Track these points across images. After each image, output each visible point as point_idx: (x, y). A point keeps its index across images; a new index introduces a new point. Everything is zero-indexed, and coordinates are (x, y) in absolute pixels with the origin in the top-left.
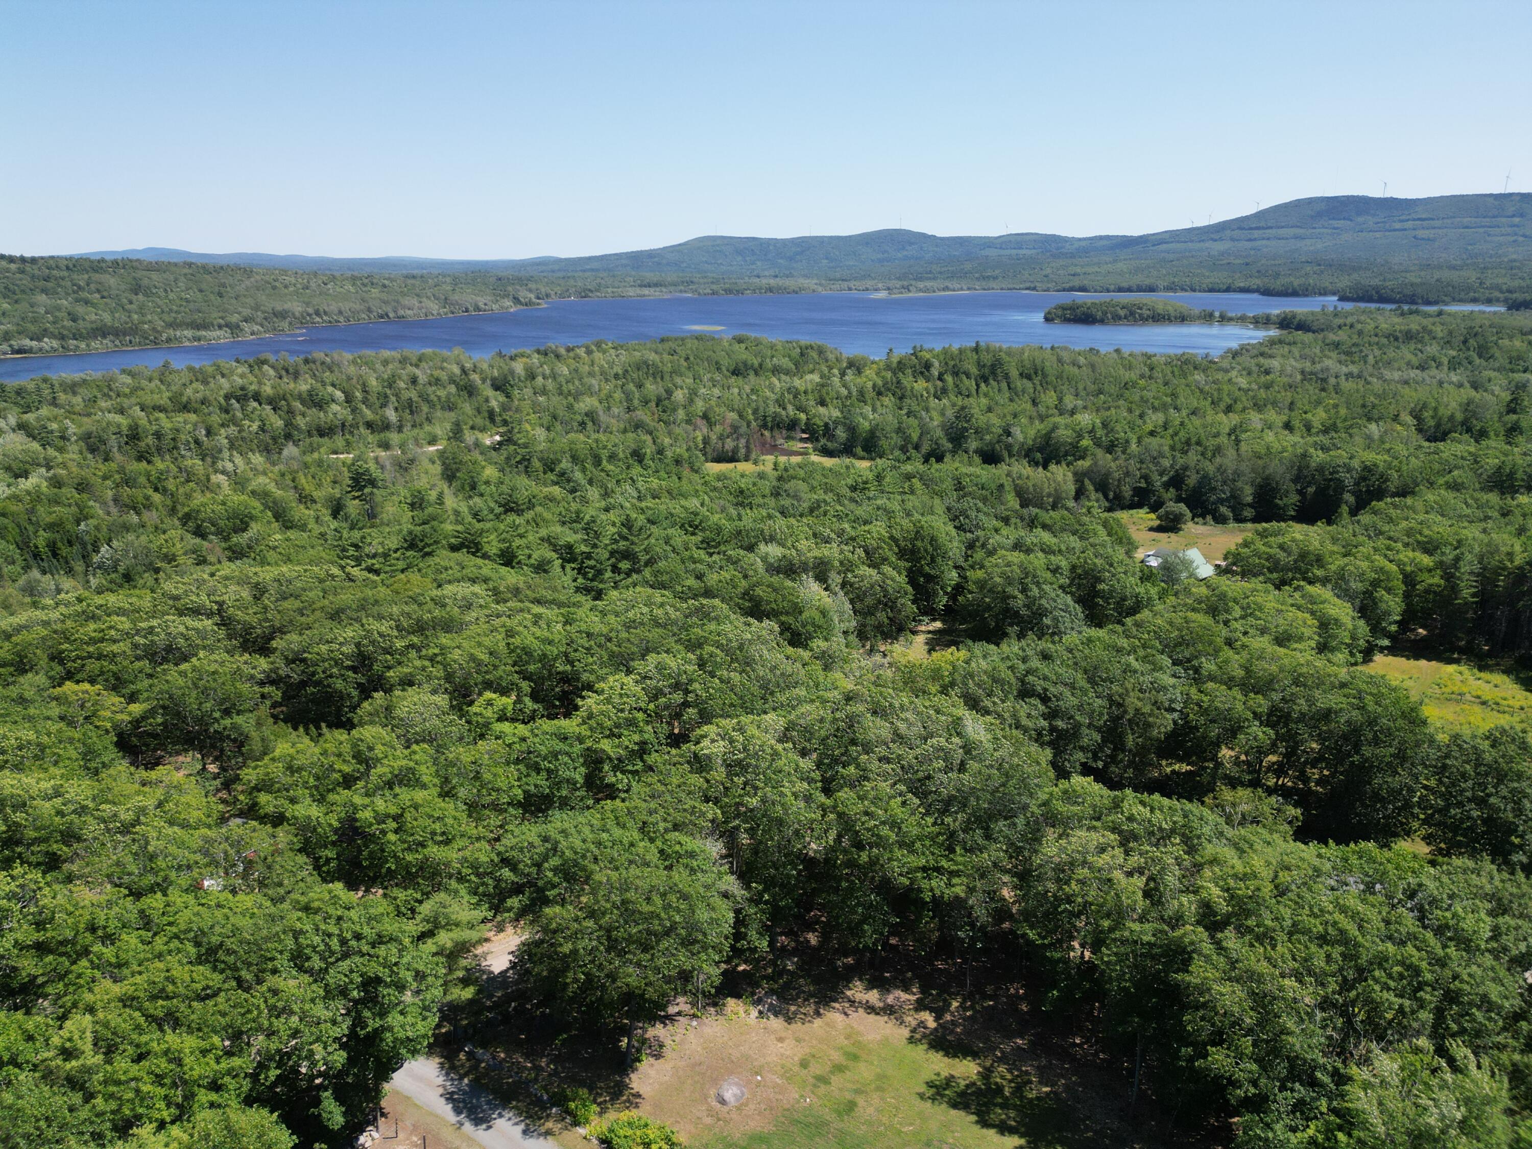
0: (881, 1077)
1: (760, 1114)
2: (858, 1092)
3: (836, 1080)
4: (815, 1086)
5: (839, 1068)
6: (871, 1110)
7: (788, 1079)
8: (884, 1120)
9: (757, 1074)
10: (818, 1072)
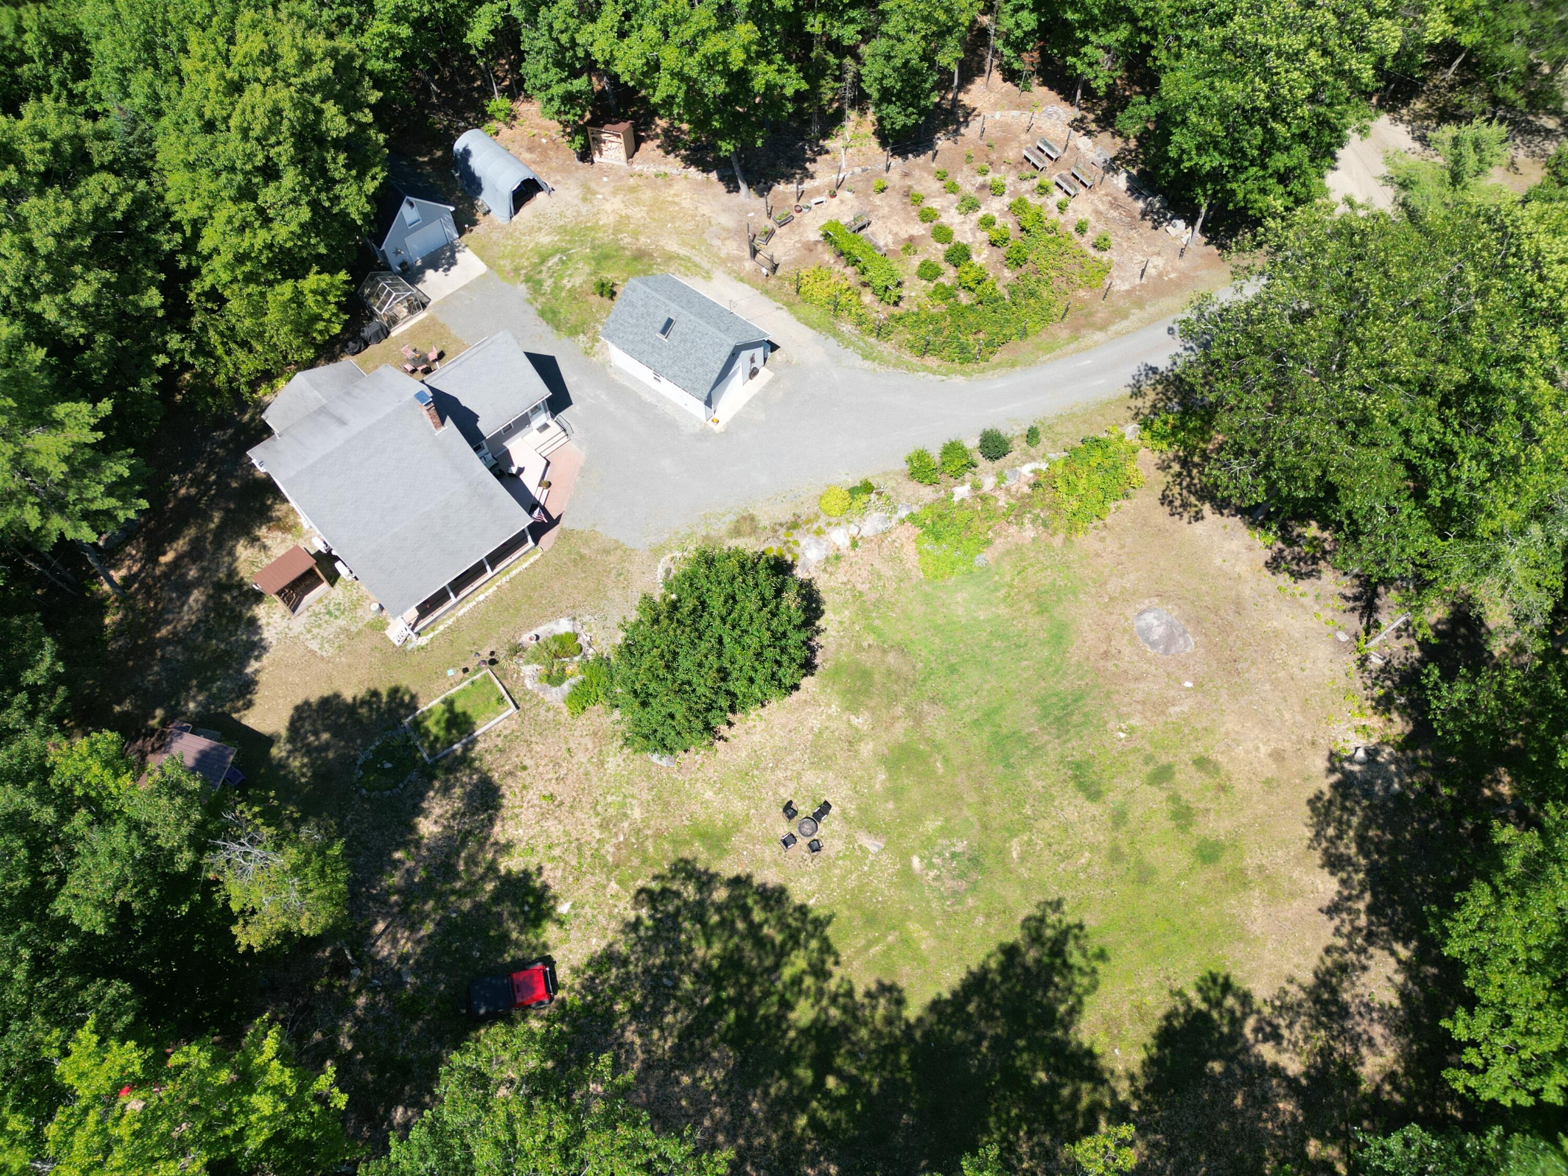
0: (1145, 875)
1: (1106, 655)
2: (1119, 818)
3: (1156, 797)
4: (1148, 759)
5: (1183, 815)
6: (1071, 814)
7: (1178, 726)
8: (1045, 825)
9: (1199, 685)
10: (1179, 777)
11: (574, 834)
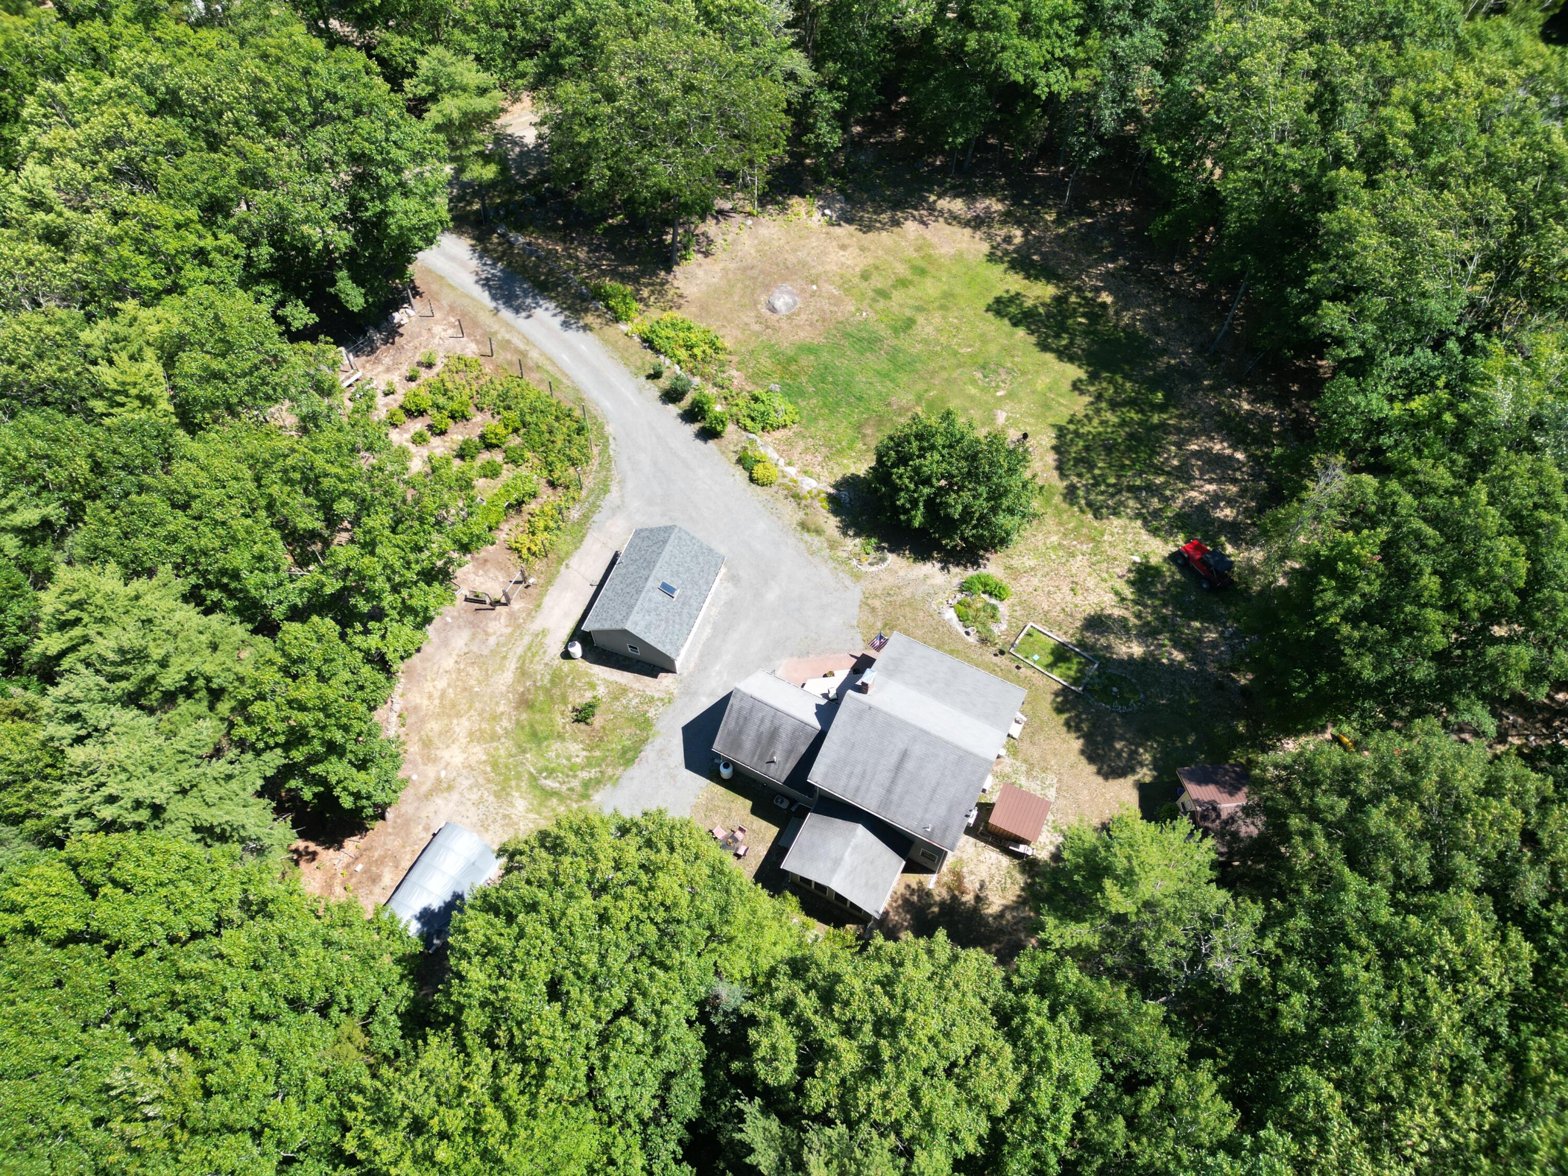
0: (948, 295)
1: (811, 324)
2: (919, 309)
3: (898, 296)
4: (875, 300)
5: (903, 283)
6: (929, 329)
7: (846, 290)
8: (942, 340)
9: (813, 282)
10: (879, 286)
11: (1088, 570)
